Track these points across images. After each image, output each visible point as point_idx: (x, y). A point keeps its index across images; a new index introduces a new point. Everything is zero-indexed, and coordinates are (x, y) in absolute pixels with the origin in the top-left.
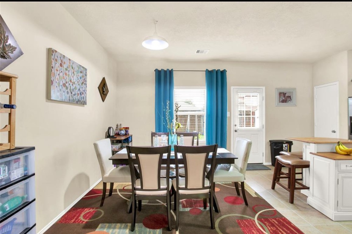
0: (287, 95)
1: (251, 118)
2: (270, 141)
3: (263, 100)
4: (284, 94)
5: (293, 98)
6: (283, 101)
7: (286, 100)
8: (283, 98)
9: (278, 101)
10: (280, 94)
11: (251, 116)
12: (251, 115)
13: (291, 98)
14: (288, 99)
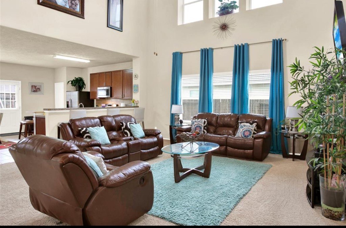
0: (37, 87)
1: (10, 102)
2: (25, 117)
3: (19, 89)
4: (35, 87)
5: (42, 89)
6: (34, 91)
7: (37, 91)
8: (35, 89)
9: (31, 91)
10: (32, 86)
11: (10, 101)
12: (10, 99)
13: (40, 90)
14: (38, 90)
